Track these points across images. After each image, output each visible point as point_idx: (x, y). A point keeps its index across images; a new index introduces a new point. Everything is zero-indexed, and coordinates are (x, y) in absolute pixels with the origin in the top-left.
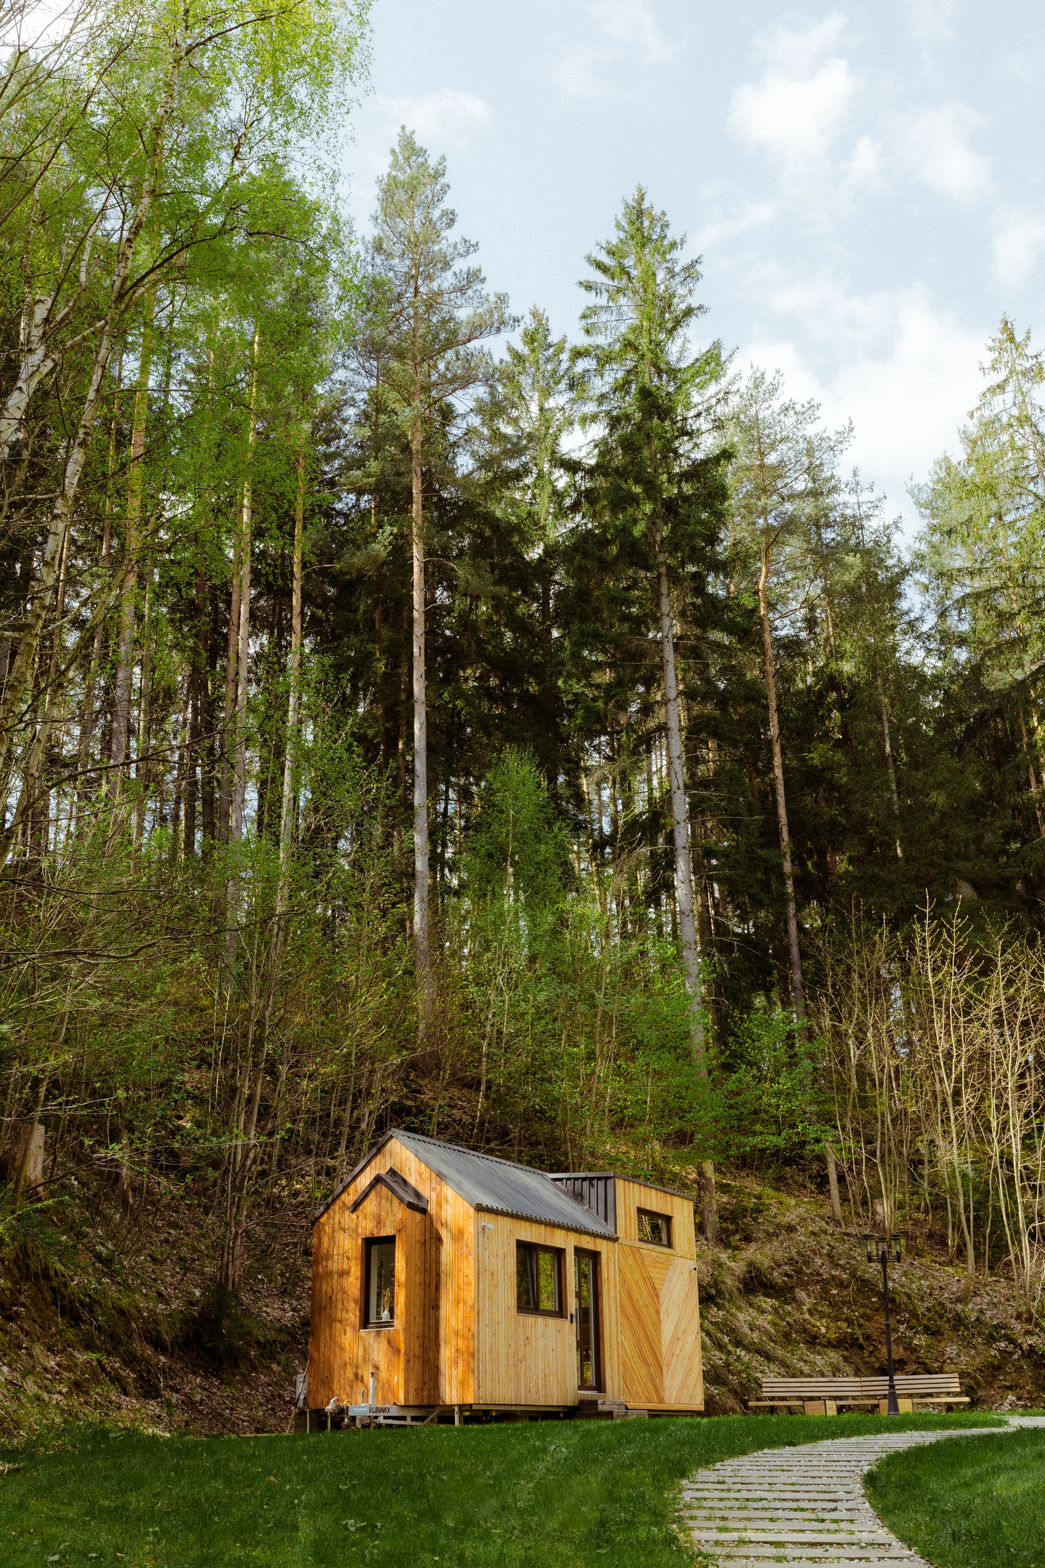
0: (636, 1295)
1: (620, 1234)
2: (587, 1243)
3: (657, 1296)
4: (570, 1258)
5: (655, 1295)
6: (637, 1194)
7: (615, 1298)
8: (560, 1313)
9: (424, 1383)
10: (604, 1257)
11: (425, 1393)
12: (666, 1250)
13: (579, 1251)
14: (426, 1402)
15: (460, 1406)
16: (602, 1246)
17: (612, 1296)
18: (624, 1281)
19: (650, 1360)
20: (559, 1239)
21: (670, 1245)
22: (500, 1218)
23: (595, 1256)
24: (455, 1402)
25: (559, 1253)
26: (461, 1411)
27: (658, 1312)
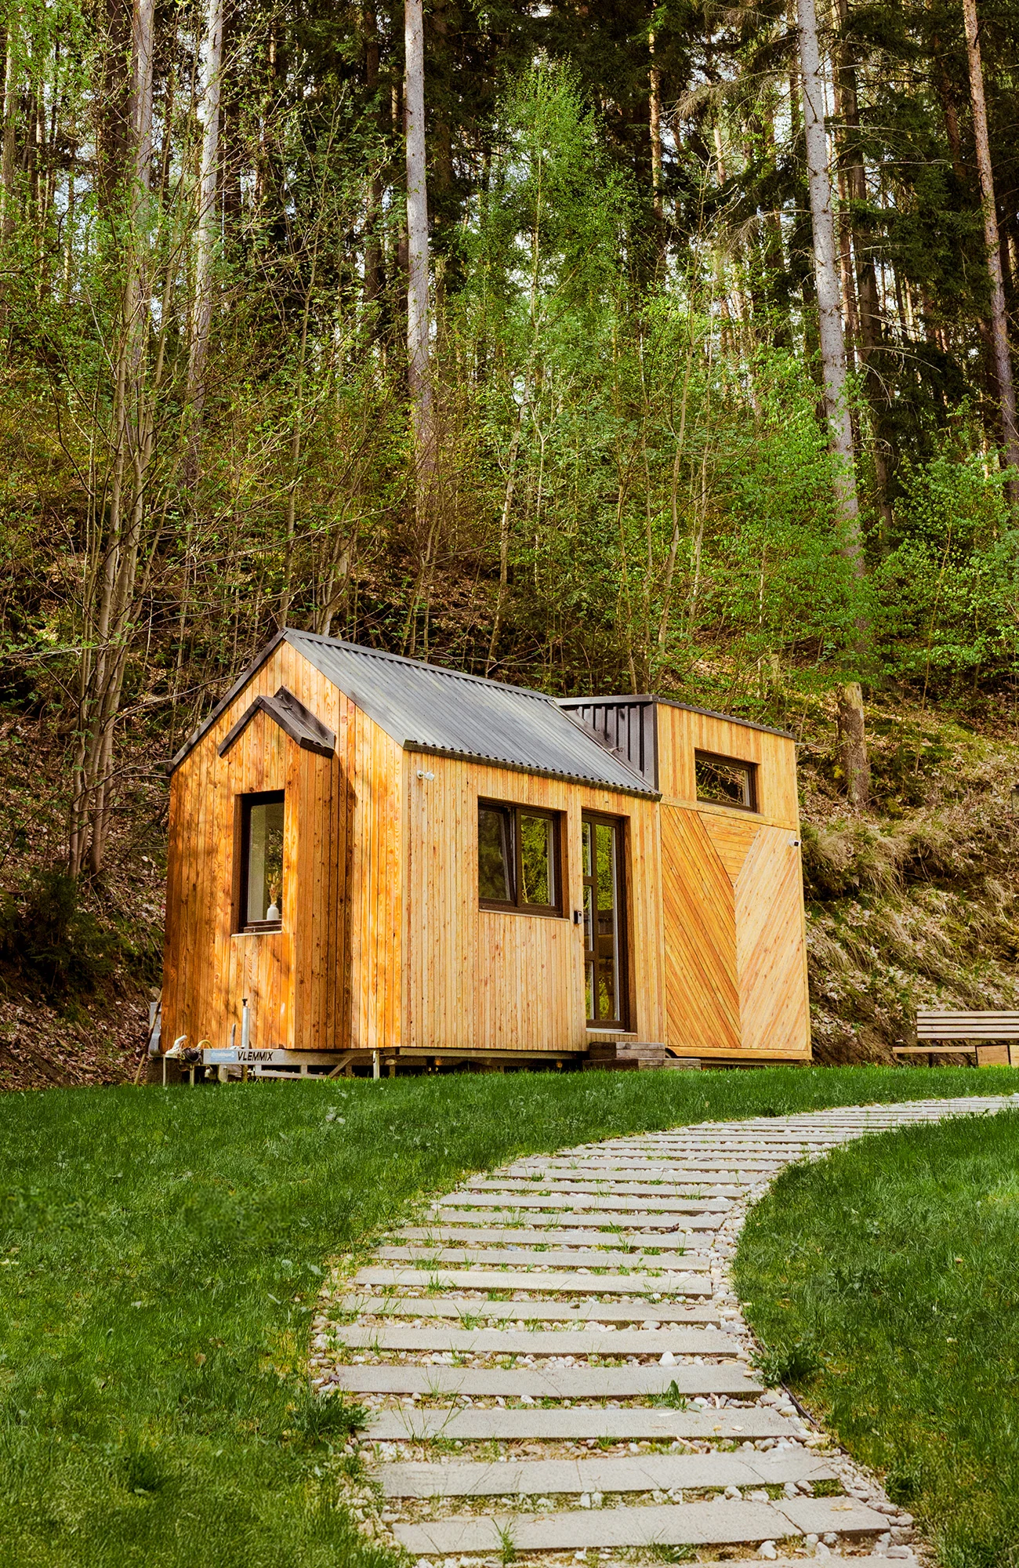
0: (692, 882)
1: (665, 788)
2: (604, 802)
3: (730, 885)
4: (575, 827)
5: (726, 881)
6: (695, 729)
7: (654, 887)
8: (559, 909)
9: (328, 1016)
10: (635, 826)
11: (330, 1031)
12: (746, 815)
13: (590, 816)
14: (331, 1045)
15: (381, 1050)
16: (632, 808)
17: (649, 881)
18: (670, 861)
19: (716, 980)
20: (554, 797)
21: (754, 807)
22: (448, 763)
23: (621, 823)
24: (373, 1044)
25: (557, 818)
26: (383, 1059)
27: (731, 910)
